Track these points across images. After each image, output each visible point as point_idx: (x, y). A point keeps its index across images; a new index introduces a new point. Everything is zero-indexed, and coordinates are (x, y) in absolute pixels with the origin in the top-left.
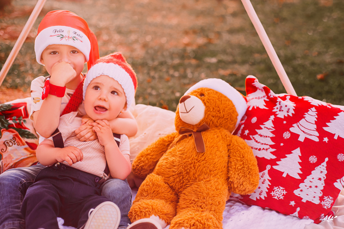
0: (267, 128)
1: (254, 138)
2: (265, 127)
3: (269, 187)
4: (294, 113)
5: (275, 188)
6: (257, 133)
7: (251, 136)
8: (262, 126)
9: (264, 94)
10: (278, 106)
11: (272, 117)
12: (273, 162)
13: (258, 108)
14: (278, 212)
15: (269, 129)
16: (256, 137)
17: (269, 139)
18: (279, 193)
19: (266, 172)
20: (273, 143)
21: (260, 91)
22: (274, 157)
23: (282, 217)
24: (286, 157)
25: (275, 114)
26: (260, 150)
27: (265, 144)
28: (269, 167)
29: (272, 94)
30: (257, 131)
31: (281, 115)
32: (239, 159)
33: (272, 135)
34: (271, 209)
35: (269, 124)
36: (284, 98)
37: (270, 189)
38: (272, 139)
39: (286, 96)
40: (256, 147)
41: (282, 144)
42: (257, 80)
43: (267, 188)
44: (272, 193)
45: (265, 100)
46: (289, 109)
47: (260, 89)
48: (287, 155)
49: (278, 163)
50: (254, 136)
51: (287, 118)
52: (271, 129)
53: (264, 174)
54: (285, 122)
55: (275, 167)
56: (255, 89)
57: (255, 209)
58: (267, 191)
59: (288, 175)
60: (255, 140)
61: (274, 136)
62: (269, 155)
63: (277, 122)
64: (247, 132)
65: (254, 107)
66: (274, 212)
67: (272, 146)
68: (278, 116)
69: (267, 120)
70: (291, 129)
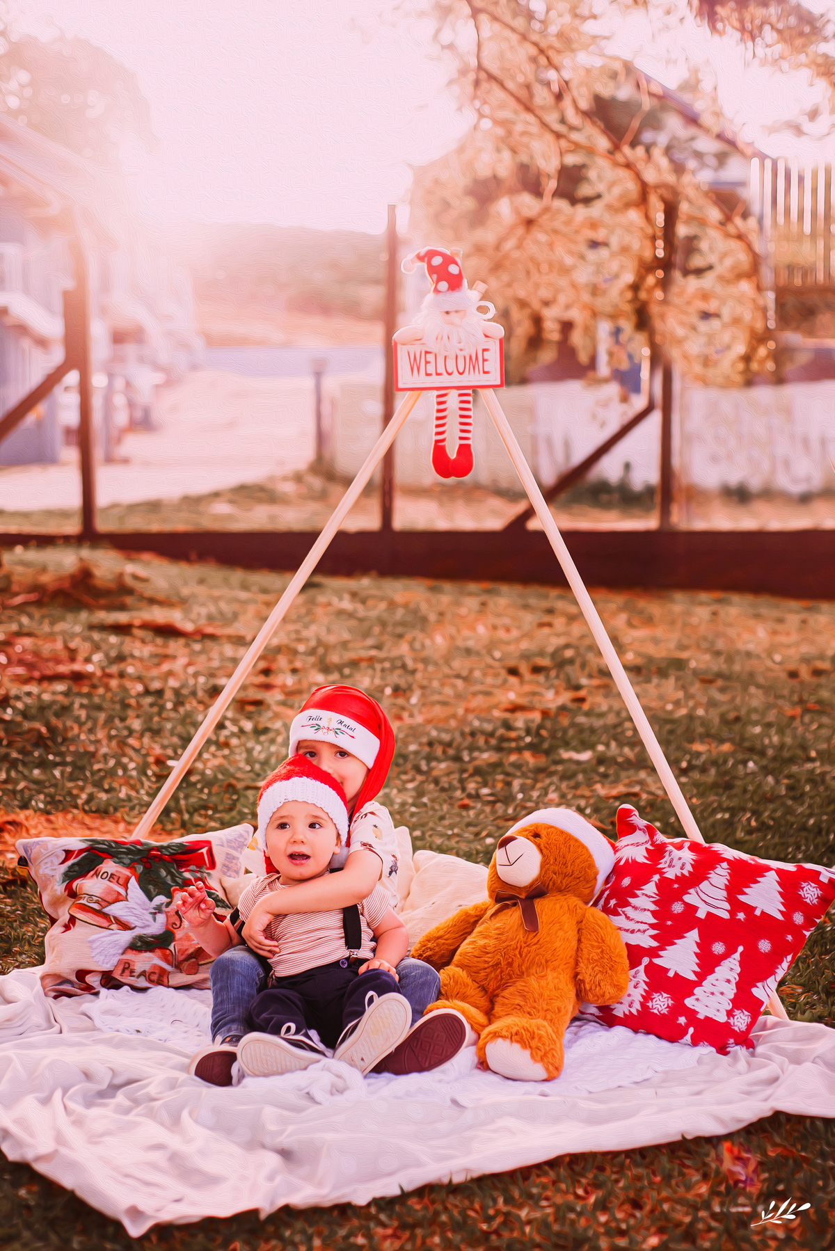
0: (646, 895)
1: (623, 912)
2: (643, 894)
3: (644, 994)
4: (691, 870)
5: (655, 995)
6: (628, 904)
7: (619, 909)
8: (638, 892)
9: (647, 838)
10: (667, 858)
11: (656, 878)
12: (653, 953)
13: (634, 862)
14: (659, 1037)
15: (649, 897)
16: (628, 910)
17: (649, 914)
18: (661, 1003)
19: (641, 968)
20: (654, 921)
21: (641, 832)
22: (655, 944)
23: (665, 1044)
24: (675, 944)
25: (660, 872)
26: (633, 932)
27: (642, 923)
28: (646, 961)
29: (660, 838)
30: (631, 900)
31: (671, 874)
32: (596, 944)
33: (653, 907)
34: (648, 1033)
35: (651, 888)
36: (679, 847)
37: (647, 997)
38: (654, 913)
39: (683, 842)
40: (627, 928)
41: (669, 923)
42: (636, 813)
43: (642, 995)
44: (650, 1004)
45: (646, 849)
46: (683, 865)
47: (640, 830)
48: (676, 941)
49: (661, 953)
50: (623, 909)
51: (680, 879)
52: (654, 897)
53: (636, 973)
54: (676, 886)
55: (656, 961)
56: (632, 829)
57: (620, 1032)
58: (642, 1000)
59: (676, 974)
60: (626, 915)
61: (658, 908)
62: (646, 941)
63: (664, 885)
64: (613, 902)
65: (627, 860)
66: (652, 1037)
67: (653, 926)
68: (665, 875)
69: (647, 882)
70: (687, 898)
